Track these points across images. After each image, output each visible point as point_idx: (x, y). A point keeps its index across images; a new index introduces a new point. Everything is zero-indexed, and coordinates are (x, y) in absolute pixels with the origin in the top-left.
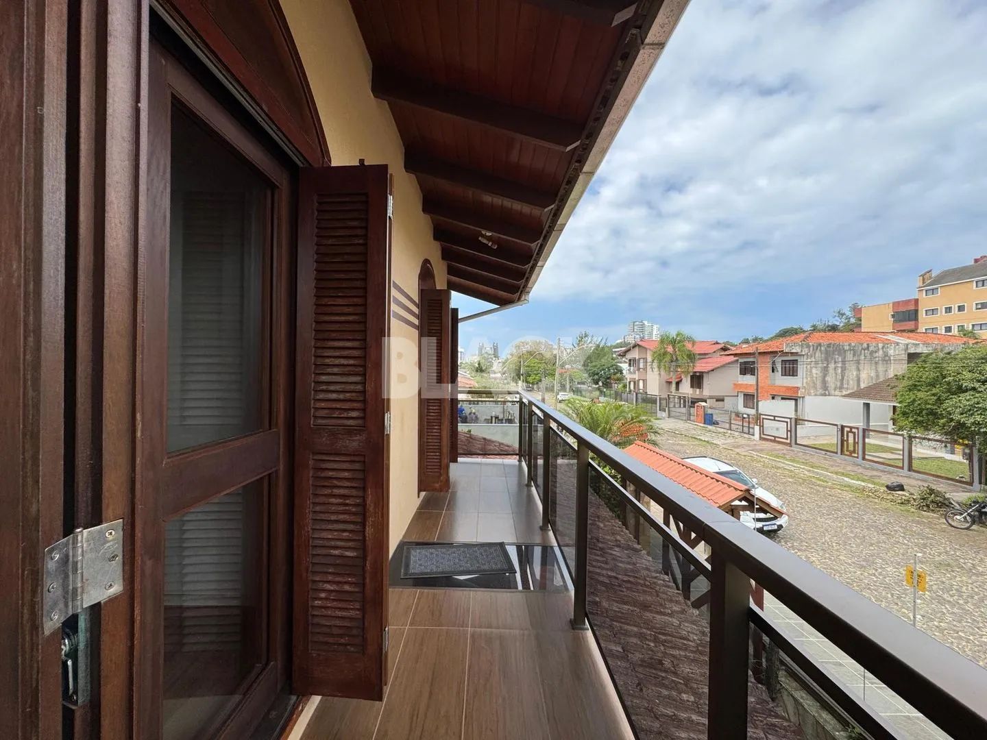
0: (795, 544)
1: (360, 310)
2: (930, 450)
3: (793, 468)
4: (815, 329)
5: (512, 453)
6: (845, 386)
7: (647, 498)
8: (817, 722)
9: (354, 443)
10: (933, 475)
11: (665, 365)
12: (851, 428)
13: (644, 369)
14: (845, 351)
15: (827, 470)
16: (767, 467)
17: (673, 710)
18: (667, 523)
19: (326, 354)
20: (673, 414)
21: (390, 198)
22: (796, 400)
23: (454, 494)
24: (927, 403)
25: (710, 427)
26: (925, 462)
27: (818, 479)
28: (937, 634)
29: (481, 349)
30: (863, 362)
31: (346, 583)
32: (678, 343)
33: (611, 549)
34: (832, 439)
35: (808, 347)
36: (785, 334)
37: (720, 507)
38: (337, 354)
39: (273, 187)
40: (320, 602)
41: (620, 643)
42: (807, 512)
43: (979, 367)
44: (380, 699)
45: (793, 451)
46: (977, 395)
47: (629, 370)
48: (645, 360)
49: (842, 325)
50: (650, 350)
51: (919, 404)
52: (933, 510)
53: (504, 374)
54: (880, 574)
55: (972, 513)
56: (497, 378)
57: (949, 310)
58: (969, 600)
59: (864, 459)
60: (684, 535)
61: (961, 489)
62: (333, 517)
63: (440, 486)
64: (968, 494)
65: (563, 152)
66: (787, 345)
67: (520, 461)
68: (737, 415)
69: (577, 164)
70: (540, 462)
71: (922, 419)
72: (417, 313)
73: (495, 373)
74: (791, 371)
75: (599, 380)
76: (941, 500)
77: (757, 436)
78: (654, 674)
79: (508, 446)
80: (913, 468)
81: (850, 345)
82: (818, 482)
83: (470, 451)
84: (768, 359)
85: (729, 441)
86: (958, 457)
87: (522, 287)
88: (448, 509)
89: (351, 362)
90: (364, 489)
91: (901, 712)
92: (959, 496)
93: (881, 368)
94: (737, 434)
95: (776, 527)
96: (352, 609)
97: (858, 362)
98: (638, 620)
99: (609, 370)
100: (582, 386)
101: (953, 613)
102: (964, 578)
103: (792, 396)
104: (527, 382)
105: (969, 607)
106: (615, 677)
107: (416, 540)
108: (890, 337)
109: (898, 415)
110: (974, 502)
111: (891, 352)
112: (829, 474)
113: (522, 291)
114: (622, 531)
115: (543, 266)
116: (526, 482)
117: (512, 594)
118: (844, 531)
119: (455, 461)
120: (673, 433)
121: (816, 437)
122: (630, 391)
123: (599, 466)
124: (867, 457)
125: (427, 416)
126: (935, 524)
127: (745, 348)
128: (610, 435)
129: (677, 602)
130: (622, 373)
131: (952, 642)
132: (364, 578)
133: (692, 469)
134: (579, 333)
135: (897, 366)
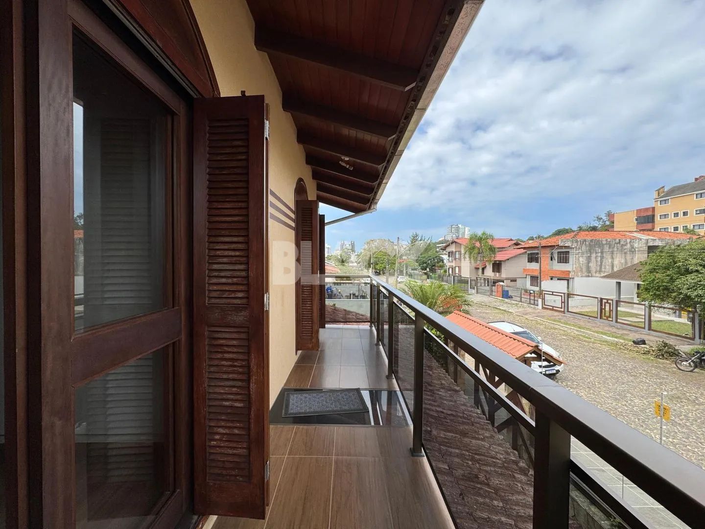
0: (569, 383)
1: (244, 212)
2: (663, 315)
3: (566, 329)
4: (580, 229)
5: (365, 320)
6: (603, 270)
7: (463, 352)
8: (588, 514)
9: (240, 318)
10: (666, 333)
11: (474, 256)
12: (608, 300)
13: (459, 259)
14: (603, 245)
15: (590, 330)
16: (548, 328)
17: (487, 514)
18: (477, 370)
19: (217, 247)
20: (480, 291)
21: (267, 123)
22: (568, 280)
23: (323, 351)
24: (663, 282)
25: (506, 300)
26: (660, 324)
27: (584, 337)
28: (671, 447)
29: (342, 246)
30: (616, 252)
31: (235, 427)
32: (484, 240)
33: (438, 390)
34: (594, 308)
35: (577, 242)
36: (559, 233)
37: (517, 358)
38: (226, 247)
39: (173, 114)
40: (215, 443)
41: (446, 463)
42: (577, 361)
43: (701, 255)
44: (264, 518)
45: (566, 316)
46: (700, 275)
47: (448, 260)
48: (460, 252)
49: (600, 226)
50: (463, 245)
51: (657, 283)
52: (667, 358)
53: (359, 263)
54: (630, 404)
55: (694, 360)
56: (354, 266)
57: (676, 215)
58: (694, 423)
59: (616, 321)
60: (490, 379)
61: (686, 343)
62: (225, 376)
63: (312, 346)
64: (691, 346)
65: (402, 92)
66: (562, 241)
67: (371, 326)
68: (526, 291)
69: (413, 103)
70: (386, 327)
71: (659, 293)
72: (294, 218)
73: (352, 263)
74: (565, 260)
75: (427, 267)
76: (672, 351)
77: (540, 307)
78: (472, 485)
79: (362, 315)
80: (652, 328)
81: (606, 240)
82: (584, 339)
83: (335, 320)
84: (548, 251)
85: (520, 310)
86: (684, 320)
87: (372, 199)
88: (318, 363)
89: (237, 253)
90: (249, 353)
91: (647, 505)
92: (685, 348)
93: (629, 257)
94: (525, 304)
95: (555, 372)
96: (240, 448)
97: (612, 253)
98: (459, 444)
99: (434, 260)
100: (415, 271)
101: (682, 432)
102: (690, 407)
103: (565, 278)
104: (375, 269)
105: (694, 427)
106: (443, 489)
107: (295, 388)
108: (635, 234)
109: (642, 290)
110: (696, 352)
111: (636, 245)
112: (592, 333)
113: (371, 203)
114: (446, 377)
115: (387, 183)
116: (376, 342)
117: (365, 428)
118: (603, 374)
119: (324, 327)
120: (481, 305)
121: (582, 306)
122: (449, 275)
123: (428, 329)
124: (619, 321)
125: (302, 294)
126: (668, 368)
127: (531, 244)
128: (436, 307)
129: (487, 430)
130: (443, 262)
131: (682, 454)
132: (249, 423)
133: (496, 331)
134: (411, 234)
135: (640, 255)
